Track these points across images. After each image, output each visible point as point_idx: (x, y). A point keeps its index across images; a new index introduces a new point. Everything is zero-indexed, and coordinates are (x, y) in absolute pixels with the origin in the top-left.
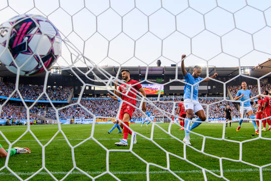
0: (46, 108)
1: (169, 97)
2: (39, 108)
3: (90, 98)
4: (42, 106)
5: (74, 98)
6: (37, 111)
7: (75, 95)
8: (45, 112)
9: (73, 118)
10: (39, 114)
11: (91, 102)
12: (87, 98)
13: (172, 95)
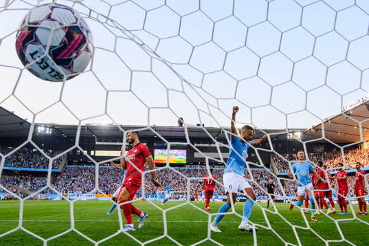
0: (30, 178)
1: (193, 168)
2: (21, 178)
3: (89, 167)
4: (25, 176)
5: (68, 166)
6: (18, 182)
7: (69, 162)
8: (29, 183)
9: (66, 192)
10: (21, 186)
11: (90, 171)
12: (85, 166)
13: (196, 164)
